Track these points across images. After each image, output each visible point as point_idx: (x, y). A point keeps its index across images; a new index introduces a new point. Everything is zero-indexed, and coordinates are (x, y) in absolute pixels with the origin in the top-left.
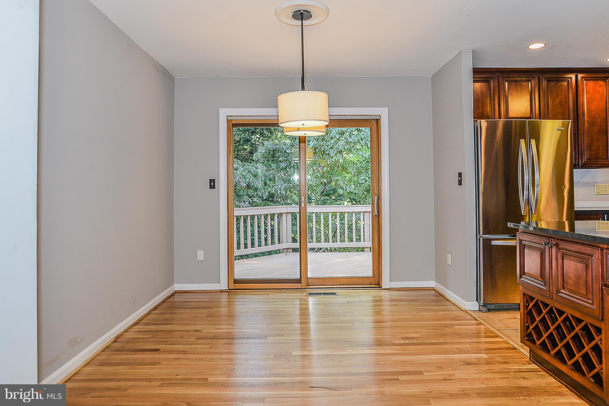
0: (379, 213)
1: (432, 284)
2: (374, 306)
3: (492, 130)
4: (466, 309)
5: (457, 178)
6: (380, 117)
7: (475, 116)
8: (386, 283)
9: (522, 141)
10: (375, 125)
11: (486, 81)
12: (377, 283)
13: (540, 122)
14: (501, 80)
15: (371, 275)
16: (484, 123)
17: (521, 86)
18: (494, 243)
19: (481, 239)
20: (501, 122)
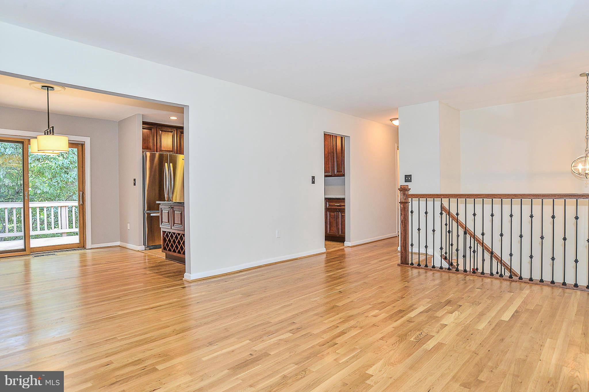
0: (83, 203)
1: (118, 243)
2: (81, 260)
3: (152, 157)
4: (138, 250)
5: (133, 182)
6: (85, 143)
7: (143, 148)
8: (89, 245)
9: (166, 164)
10: (80, 147)
11: (150, 129)
12: (83, 246)
13: (177, 155)
14: (158, 130)
15: (78, 242)
16: (148, 154)
17: (168, 134)
18: (152, 215)
19: (146, 213)
20: (157, 154)
